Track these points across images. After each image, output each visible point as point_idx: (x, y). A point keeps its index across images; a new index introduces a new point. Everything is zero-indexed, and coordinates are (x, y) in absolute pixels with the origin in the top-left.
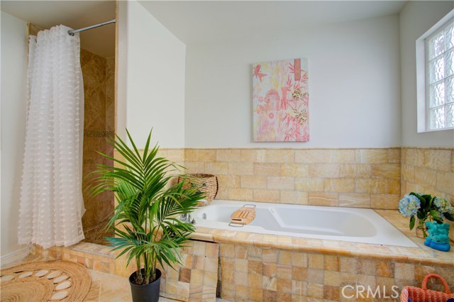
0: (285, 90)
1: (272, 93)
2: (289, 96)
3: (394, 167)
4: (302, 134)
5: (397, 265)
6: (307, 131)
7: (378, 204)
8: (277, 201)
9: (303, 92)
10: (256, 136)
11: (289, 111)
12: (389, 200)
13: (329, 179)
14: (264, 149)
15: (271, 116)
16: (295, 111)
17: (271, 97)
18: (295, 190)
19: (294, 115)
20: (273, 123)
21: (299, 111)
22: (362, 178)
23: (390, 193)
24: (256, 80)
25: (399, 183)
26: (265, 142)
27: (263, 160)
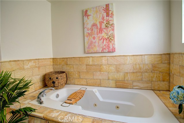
0: (101, 23)
1: (94, 25)
2: (103, 26)
3: (166, 65)
4: (111, 47)
6: (114, 46)
7: (156, 88)
8: (100, 85)
9: (111, 23)
10: (86, 50)
11: (103, 34)
13: (128, 73)
14: (91, 57)
15: (94, 38)
16: (107, 34)
17: (93, 28)
18: (109, 79)
19: (106, 37)
20: (95, 42)
22: (146, 72)
23: (164, 81)
25: (169, 75)
26: (91, 53)
27: (91, 63)
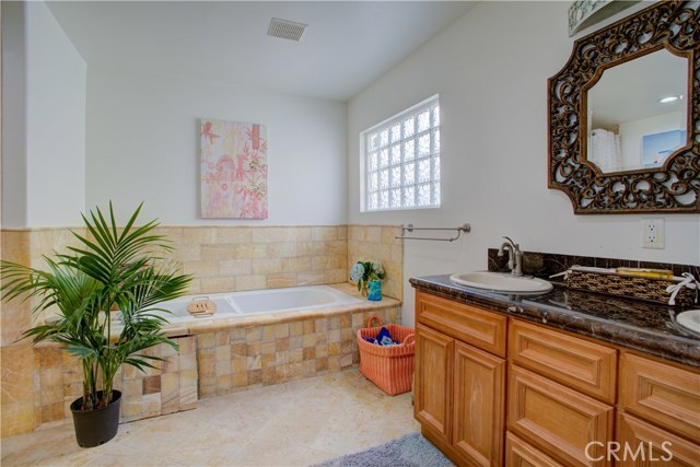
0: (241, 159)
1: (226, 159)
2: (246, 166)
3: (342, 243)
4: (261, 210)
5: (354, 315)
6: (265, 207)
7: (331, 280)
8: (233, 289)
9: (261, 163)
10: (204, 211)
11: (245, 183)
12: (340, 274)
13: (287, 258)
14: (215, 227)
15: (224, 187)
16: (253, 183)
17: (224, 165)
18: (252, 273)
19: (251, 189)
20: (226, 196)
21: (257, 184)
22: (317, 255)
23: (340, 267)
24: (205, 140)
25: (347, 257)
26: (217, 219)
27: (213, 241)
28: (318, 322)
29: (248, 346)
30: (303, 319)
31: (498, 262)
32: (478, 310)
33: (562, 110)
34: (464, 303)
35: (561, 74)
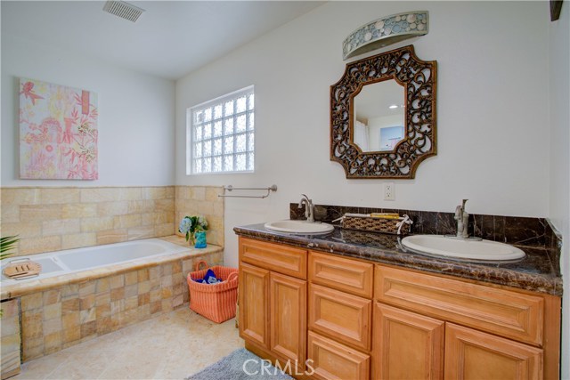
0: (69, 122)
1: (50, 121)
2: (75, 129)
3: (170, 201)
4: (90, 172)
6: (95, 169)
8: (58, 248)
9: (91, 128)
10: (24, 172)
11: (74, 145)
12: (168, 228)
13: (118, 216)
14: (38, 188)
15: (49, 149)
16: (82, 147)
17: (48, 127)
19: (80, 151)
20: (52, 158)
21: (87, 147)
22: (147, 212)
24: (25, 100)
25: (174, 213)
26: (40, 179)
27: (36, 201)
28: (152, 270)
29: (81, 301)
30: (138, 269)
31: (297, 212)
32: (286, 248)
33: (339, 108)
34: (277, 243)
35: (338, 84)
